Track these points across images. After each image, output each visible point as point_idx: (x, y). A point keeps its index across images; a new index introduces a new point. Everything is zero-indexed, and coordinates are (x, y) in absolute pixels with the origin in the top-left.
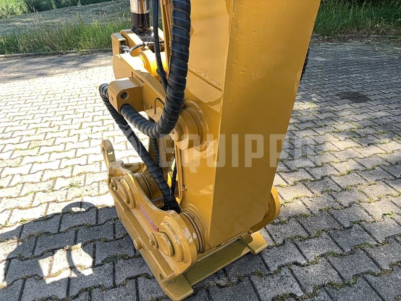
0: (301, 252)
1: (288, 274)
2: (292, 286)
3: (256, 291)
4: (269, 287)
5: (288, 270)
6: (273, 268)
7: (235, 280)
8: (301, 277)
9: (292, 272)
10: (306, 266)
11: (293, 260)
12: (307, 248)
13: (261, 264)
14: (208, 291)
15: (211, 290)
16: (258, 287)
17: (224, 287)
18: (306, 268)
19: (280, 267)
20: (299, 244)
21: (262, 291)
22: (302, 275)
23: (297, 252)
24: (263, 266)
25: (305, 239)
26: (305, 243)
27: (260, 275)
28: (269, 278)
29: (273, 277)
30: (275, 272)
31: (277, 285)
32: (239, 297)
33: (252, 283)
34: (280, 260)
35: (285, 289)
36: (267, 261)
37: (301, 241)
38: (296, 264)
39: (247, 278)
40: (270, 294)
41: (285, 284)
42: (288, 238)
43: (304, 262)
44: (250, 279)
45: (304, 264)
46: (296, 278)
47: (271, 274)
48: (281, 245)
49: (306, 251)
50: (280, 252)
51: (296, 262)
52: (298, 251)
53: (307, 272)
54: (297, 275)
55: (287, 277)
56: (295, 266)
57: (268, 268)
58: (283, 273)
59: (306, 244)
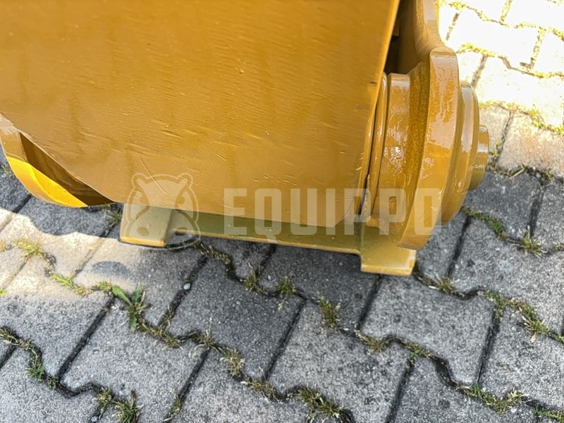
0: (487, 351)
1: (392, 371)
2: (368, 401)
3: (284, 342)
4: (319, 358)
5: (404, 361)
6: (374, 330)
7: (269, 283)
8: (416, 403)
9: (407, 374)
10: (461, 391)
11: (444, 350)
12: (515, 354)
13: (359, 297)
14: (203, 262)
15: (210, 265)
16: (298, 338)
17: (236, 279)
18: (451, 396)
19: (391, 341)
20: (508, 329)
21: (297, 352)
22: (422, 400)
23: (476, 341)
24: (357, 307)
25: (536, 330)
26: (526, 339)
27: (330, 318)
28: (341, 343)
29: (351, 347)
30: (368, 343)
31: (341, 369)
32: (242, 324)
33: (296, 319)
34: (413, 323)
35: (348, 392)
36: (379, 304)
37: (520, 325)
38: (441, 365)
39: (298, 300)
40: (303, 374)
41: (361, 383)
42: (495, 294)
43: (465, 378)
44: (300, 307)
45: (461, 383)
46: (400, 393)
47: (354, 335)
48: (457, 295)
49: (504, 360)
50: (435, 309)
51: (446, 362)
52: (481, 343)
53: (445, 405)
54: (413, 389)
55: (384, 373)
56: (431, 366)
57: (363, 318)
58: (382, 358)
59: (523, 343)
